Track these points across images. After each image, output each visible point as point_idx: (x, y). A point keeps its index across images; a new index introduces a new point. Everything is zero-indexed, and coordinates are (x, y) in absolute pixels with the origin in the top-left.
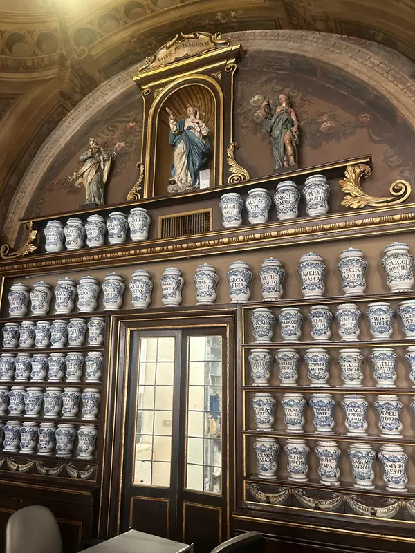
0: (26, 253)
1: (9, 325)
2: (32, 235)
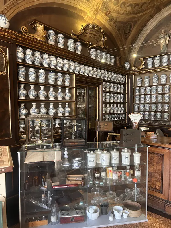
0: (142, 68)
1: (137, 88)
2: (143, 63)
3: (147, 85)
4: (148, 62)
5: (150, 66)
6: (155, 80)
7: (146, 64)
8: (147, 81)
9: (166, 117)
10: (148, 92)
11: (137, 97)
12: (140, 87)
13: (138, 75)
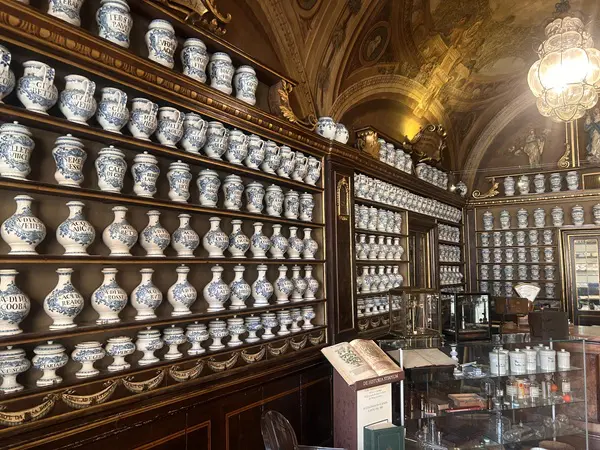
0: (493, 195)
1: (485, 234)
2: (496, 186)
3: (506, 228)
4: (506, 184)
5: (510, 192)
6: (523, 219)
7: (502, 189)
8: (505, 221)
9: (550, 291)
10: (509, 241)
11: (487, 250)
12: (491, 233)
13: (485, 208)
